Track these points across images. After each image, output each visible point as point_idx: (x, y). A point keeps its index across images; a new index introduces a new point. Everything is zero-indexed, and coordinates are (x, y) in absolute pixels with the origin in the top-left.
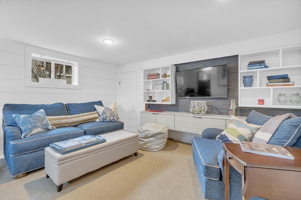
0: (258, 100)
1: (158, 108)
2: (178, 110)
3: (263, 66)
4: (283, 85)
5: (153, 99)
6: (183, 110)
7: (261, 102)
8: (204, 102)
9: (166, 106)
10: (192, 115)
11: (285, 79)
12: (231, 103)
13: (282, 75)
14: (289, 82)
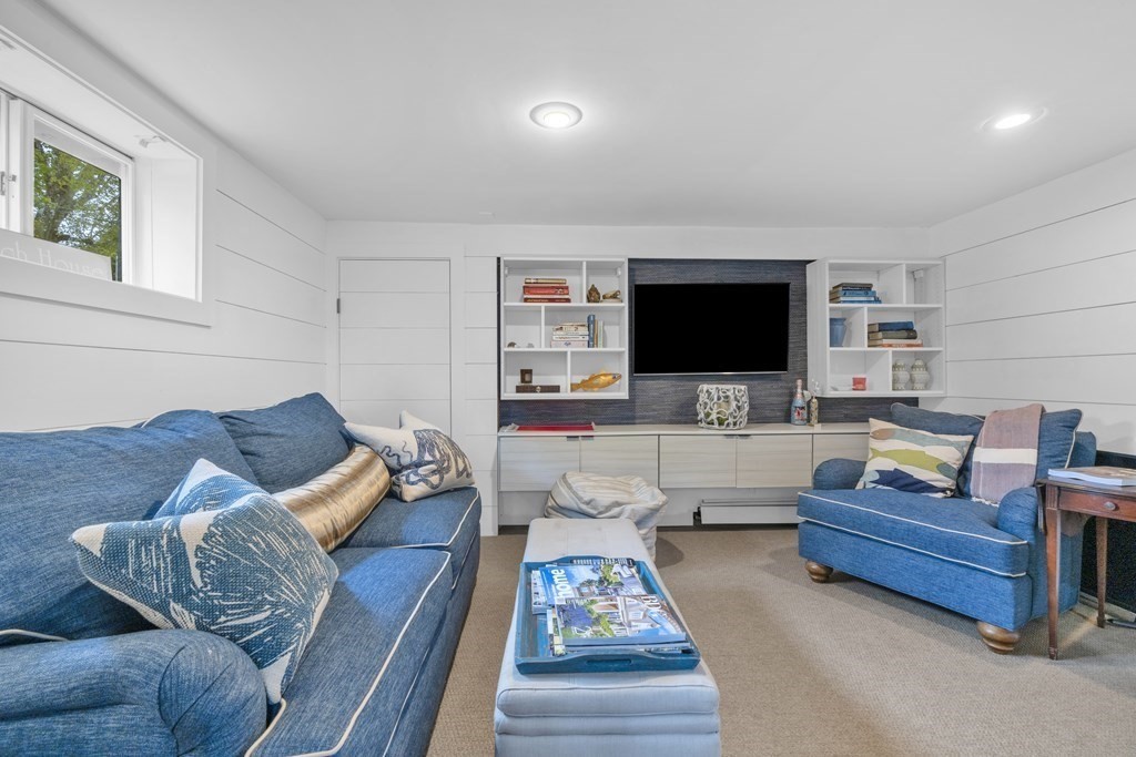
0: (854, 379)
1: (550, 415)
2: (634, 418)
3: (873, 299)
4: (909, 346)
5: (537, 381)
6: (649, 417)
7: (859, 383)
8: (743, 387)
9: (583, 406)
10: (716, 430)
11: (907, 331)
12: (796, 388)
13: (904, 323)
14: (915, 338)
